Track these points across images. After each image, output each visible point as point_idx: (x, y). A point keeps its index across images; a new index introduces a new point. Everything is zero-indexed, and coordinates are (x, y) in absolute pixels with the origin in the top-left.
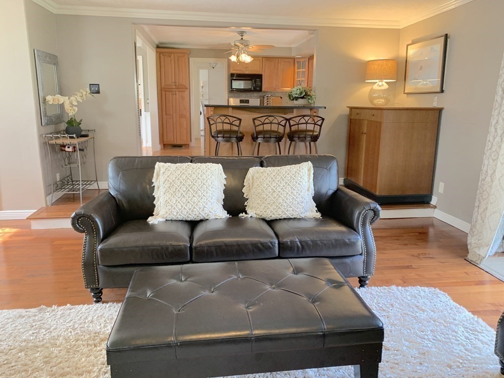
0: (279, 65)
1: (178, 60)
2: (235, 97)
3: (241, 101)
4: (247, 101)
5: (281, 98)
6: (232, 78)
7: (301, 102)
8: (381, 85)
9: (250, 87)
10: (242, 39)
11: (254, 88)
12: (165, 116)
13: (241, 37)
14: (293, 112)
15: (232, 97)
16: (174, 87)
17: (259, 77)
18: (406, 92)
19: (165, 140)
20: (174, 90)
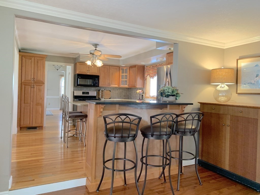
0: (110, 70)
1: (38, 62)
2: (79, 90)
3: (83, 93)
4: (88, 93)
5: (110, 91)
6: (78, 77)
7: (171, 99)
8: (223, 87)
9: (91, 84)
10: (96, 49)
11: (94, 84)
12: (23, 105)
13: (95, 48)
14: (167, 108)
15: (76, 90)
16: (33, 82)
17: (98, 77)
18: (238, 92)
19: (22, 123)
20: (33, 84)
